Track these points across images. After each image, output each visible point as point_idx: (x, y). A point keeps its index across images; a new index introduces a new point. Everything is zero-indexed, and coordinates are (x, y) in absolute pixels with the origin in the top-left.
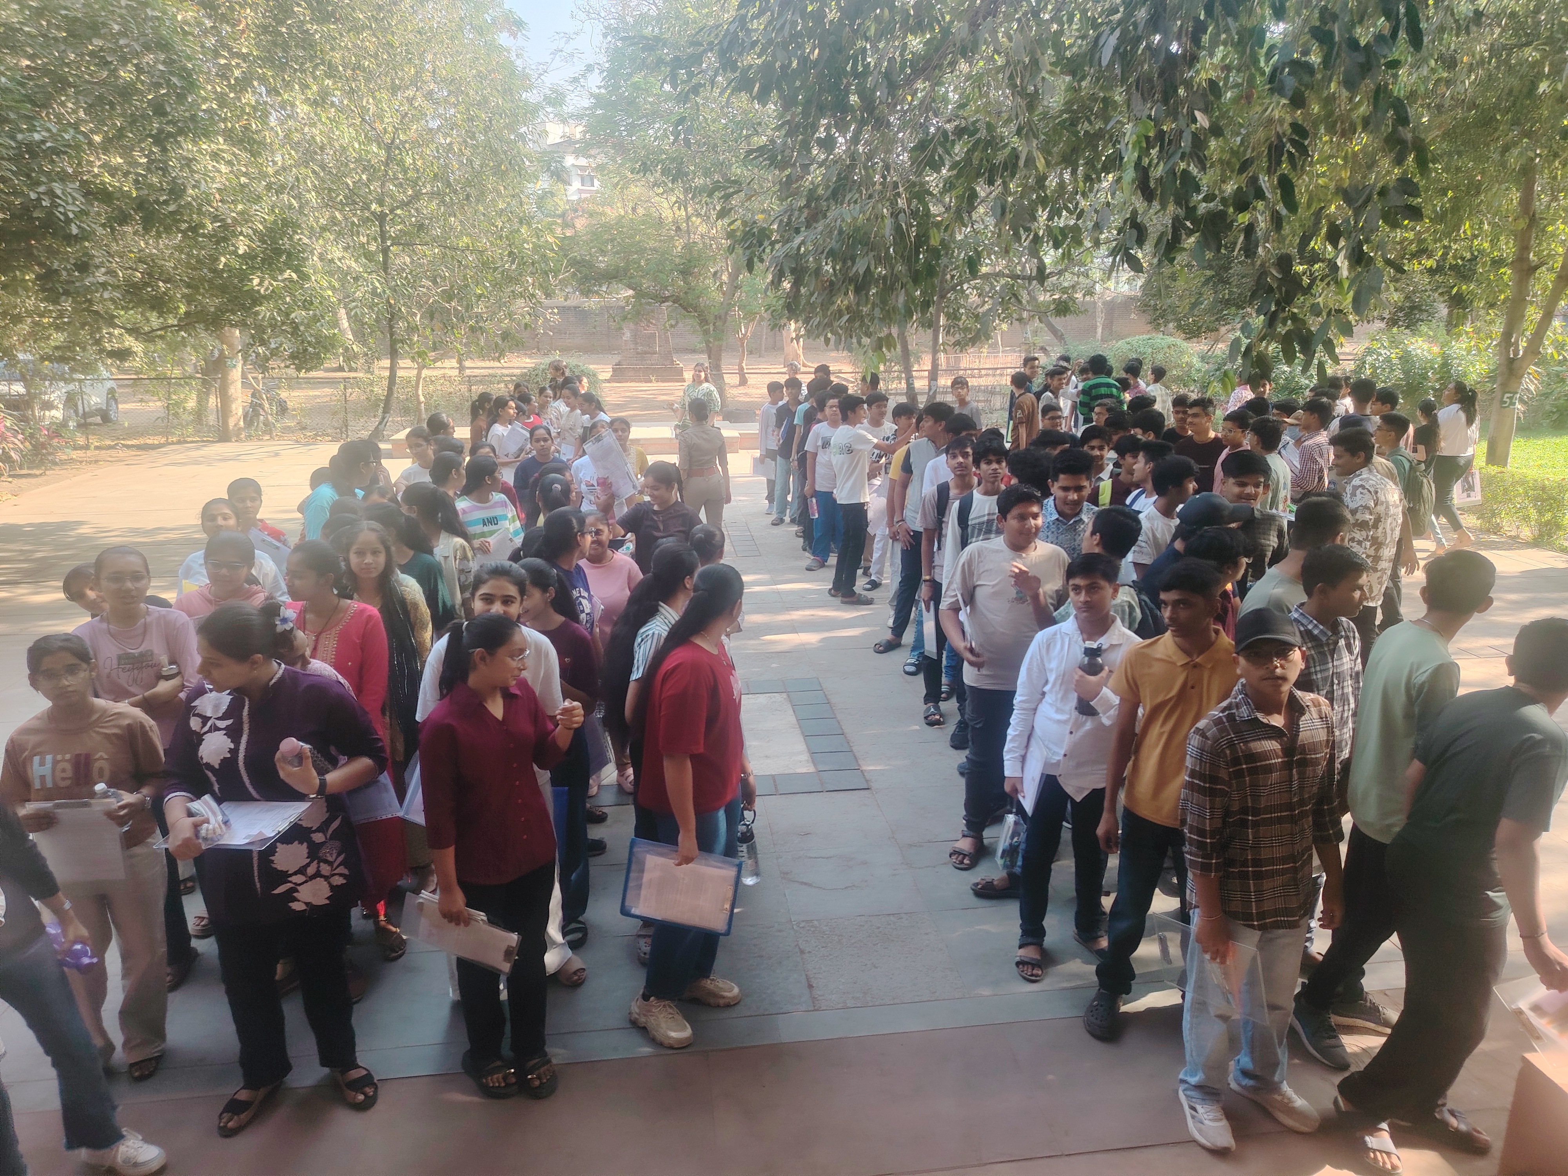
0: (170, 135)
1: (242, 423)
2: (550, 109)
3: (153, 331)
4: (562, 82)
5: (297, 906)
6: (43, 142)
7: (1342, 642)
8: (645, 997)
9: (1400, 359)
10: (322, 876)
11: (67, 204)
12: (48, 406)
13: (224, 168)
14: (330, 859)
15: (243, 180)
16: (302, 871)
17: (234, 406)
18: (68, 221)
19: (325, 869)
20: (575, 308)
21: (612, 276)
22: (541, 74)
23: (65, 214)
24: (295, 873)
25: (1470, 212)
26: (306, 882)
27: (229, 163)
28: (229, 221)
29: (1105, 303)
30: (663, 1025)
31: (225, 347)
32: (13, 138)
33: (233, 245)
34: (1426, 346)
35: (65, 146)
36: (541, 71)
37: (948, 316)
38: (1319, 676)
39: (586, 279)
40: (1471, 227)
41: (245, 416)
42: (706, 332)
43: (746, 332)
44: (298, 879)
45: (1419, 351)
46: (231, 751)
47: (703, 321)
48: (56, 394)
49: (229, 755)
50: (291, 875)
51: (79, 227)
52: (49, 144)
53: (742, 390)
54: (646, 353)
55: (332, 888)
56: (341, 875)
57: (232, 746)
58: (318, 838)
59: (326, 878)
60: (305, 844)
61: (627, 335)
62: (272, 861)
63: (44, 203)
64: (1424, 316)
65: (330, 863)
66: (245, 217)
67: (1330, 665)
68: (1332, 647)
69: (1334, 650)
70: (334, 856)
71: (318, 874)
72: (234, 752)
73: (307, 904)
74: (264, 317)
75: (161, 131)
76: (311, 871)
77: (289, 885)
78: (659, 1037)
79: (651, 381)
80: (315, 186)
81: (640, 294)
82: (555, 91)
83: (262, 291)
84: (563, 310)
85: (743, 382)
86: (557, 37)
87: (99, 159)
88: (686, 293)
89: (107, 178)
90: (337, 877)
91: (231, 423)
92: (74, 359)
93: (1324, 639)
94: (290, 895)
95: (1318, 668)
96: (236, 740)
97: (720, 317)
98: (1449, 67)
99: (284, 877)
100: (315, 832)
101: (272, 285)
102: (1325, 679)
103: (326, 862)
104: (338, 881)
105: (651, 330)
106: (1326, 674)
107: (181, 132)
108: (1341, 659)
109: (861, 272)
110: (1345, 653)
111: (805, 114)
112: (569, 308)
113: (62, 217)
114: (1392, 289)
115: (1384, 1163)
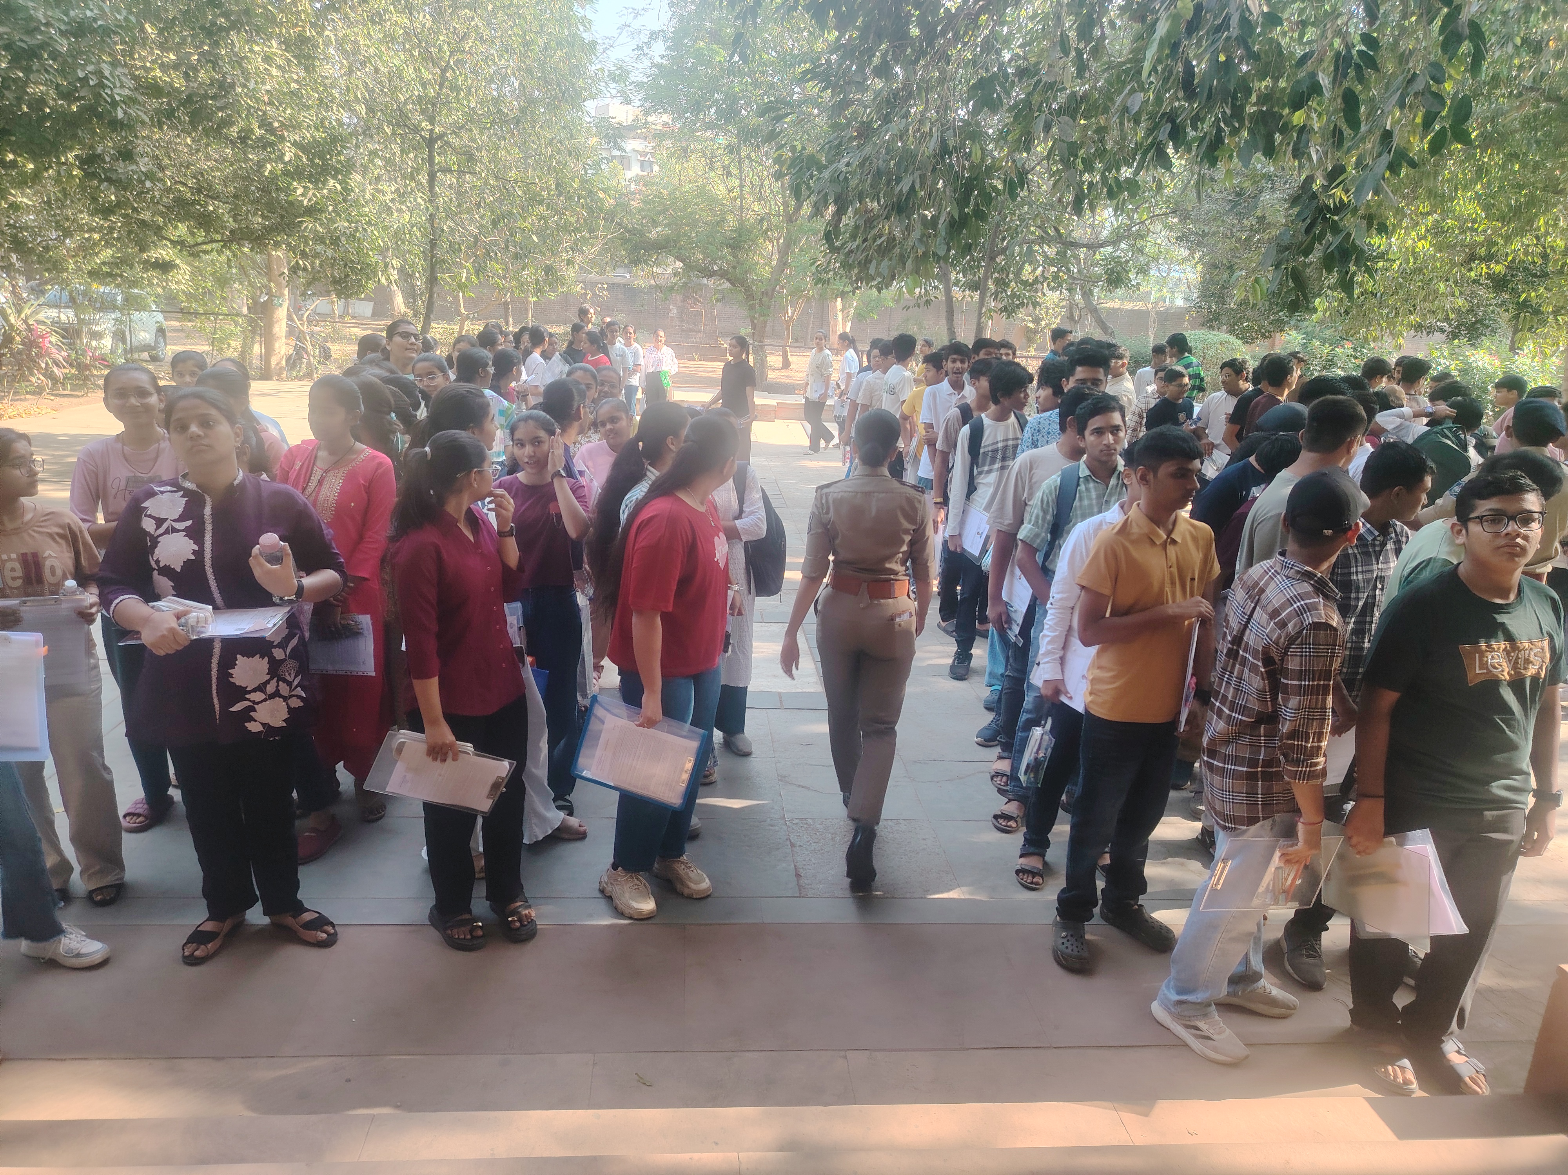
0: (221, 29)
1: (284, 363)
2: (613, 85)
3: (197, 244)
4: (627, 59)
5: (254, 727)
6: (95, 20)
7: (1390, 546)
8: (615, 866)
9: (1460, 371)
10: (281, 696)
11: (115, 87)
12: (97, 336)
13: (274, 71)
14: (288, 678)
15: (294, 86)
16: (261, 688)
17: (277, 345)
18: (114, 104)
19: (284, 689)
20: (625, 285)
21: (662, 246)
22: (606, 49)
23: (112, 97)
24: (254, 690)
25: (1546, 208)
26: (265, 700)
27: (279, 67)
28: (276, 124)
29: (1157, 313)
30: (627, 895)
31: (273, 285)
32: (67, 15)
33: (279, 150)
34: (1487, 358)
35: (117, 26)
36: (607, 46)
37: (997, 282)
38: (1360, 577)
39: (636, 248)
40: (1546, 223)
41: (288, 359)
42: (752, 308)
43: (793, 314)
44: (258, 696)
45: (1480, 364)
46: (194, 552)
47: (750, 295)
48: (106, 323)
49: (193, 557)
50: (249, 692)
51: (125, 113)
52: (99, 23)
53: (784, 373)
54: (691, 330)
55: (290, 710)
56: (299, 697)
57: (196, 548)
58: (278, 654)
59: (285, 699)
60: (266, 659)
61: (674, 312)
62: (231, 675)
63: (91, 83)
64: (1487, 331)
65: (289, 684)
66: (294, 125)
67: (1375, 567)
68: (1377, 549)
69: (1381, 551)
70: (293, 676)
71: (276, 694)
72: (199, 554)
73: (264, 725)
74: (306, 227)
75: (213, 23)
76: (270, 688)
77: (247, 703)
78: (621, 906)
79: (694, 360)
80: (365, 99)
81: (689, 267)
82: (620, 68)
83: (305, 203)
84: (612, 287)
85: (786, 365)
86: (625, 12)
87: (153, 54)
88: (734, 267)
89: (158, 73)
90: (295, 699)
91: (274, 362)
92: (121, 276)
93: (1370, 538)
94: (247, 715)
95: (1360, 569)
96: (199, 540)
97: (767, 294)
98: (1534, 52)
99: (241, 693)
100: (275, 647)
101: (316, 196)
102: (1368, 581)
103: (285, 681)
104: (296, 703)
105: (699, 308)
106: (1369, 576)
107: (235, 26)
108: (1387, 562)
109: (906, 189)
110: (1392, 556)
111: (863, 37)
112: (619, 285)
113: (109, 100)
114: (1457, 294)
115: (1395, 1076)
